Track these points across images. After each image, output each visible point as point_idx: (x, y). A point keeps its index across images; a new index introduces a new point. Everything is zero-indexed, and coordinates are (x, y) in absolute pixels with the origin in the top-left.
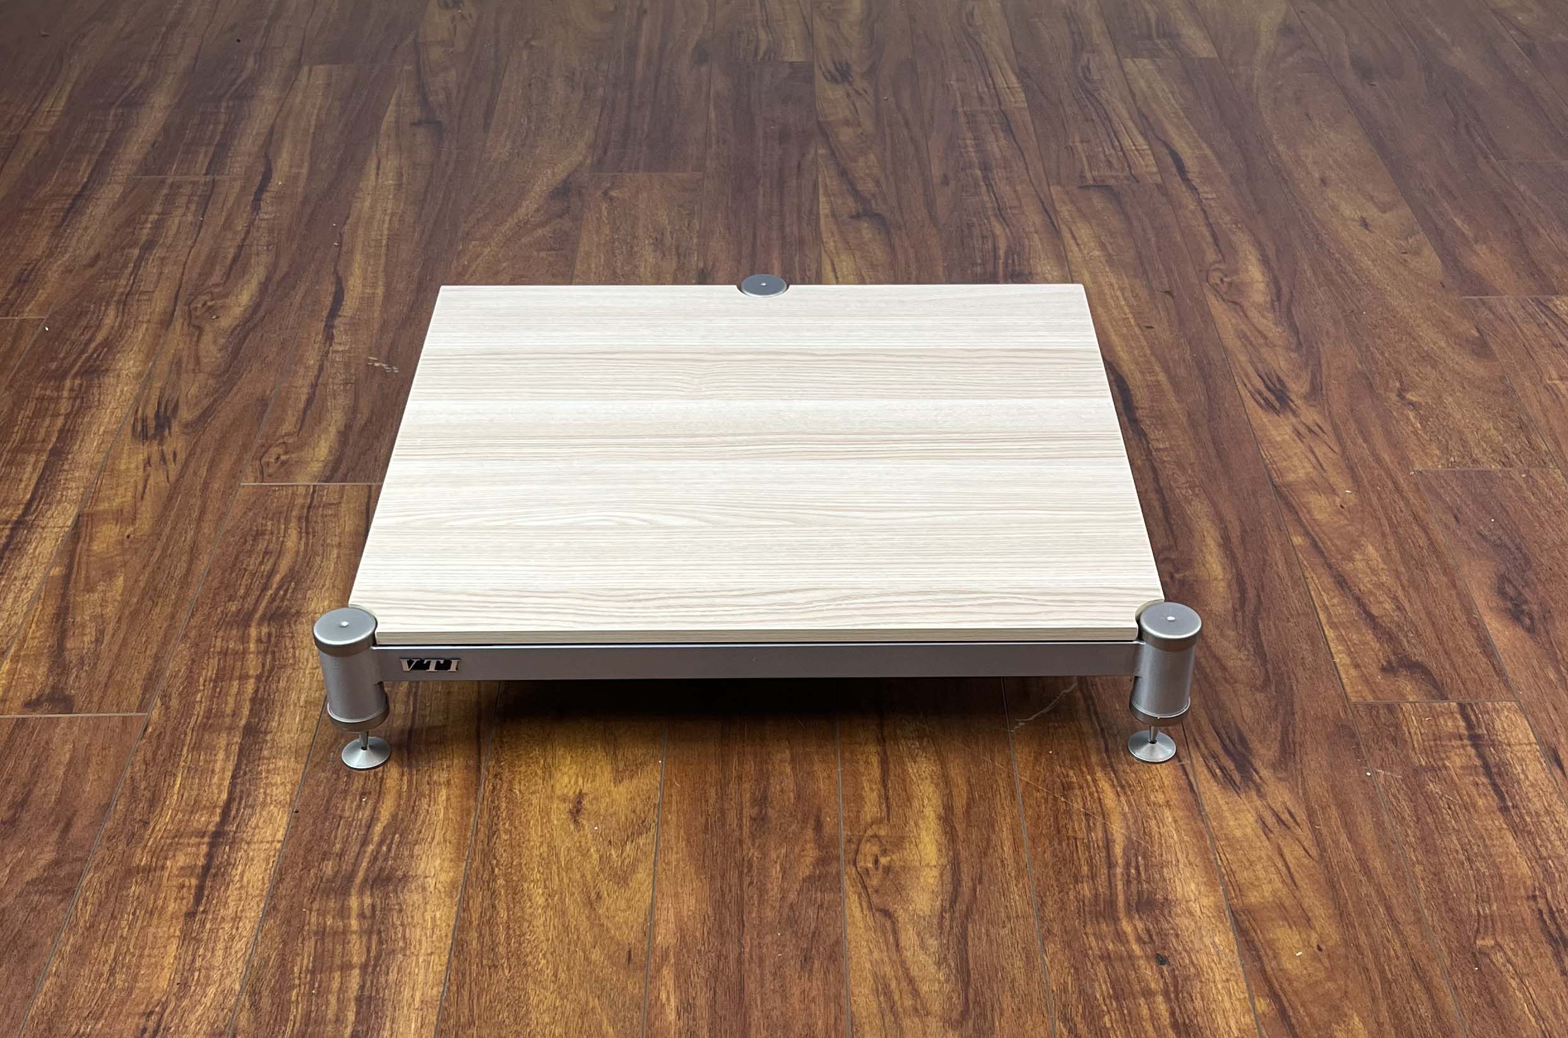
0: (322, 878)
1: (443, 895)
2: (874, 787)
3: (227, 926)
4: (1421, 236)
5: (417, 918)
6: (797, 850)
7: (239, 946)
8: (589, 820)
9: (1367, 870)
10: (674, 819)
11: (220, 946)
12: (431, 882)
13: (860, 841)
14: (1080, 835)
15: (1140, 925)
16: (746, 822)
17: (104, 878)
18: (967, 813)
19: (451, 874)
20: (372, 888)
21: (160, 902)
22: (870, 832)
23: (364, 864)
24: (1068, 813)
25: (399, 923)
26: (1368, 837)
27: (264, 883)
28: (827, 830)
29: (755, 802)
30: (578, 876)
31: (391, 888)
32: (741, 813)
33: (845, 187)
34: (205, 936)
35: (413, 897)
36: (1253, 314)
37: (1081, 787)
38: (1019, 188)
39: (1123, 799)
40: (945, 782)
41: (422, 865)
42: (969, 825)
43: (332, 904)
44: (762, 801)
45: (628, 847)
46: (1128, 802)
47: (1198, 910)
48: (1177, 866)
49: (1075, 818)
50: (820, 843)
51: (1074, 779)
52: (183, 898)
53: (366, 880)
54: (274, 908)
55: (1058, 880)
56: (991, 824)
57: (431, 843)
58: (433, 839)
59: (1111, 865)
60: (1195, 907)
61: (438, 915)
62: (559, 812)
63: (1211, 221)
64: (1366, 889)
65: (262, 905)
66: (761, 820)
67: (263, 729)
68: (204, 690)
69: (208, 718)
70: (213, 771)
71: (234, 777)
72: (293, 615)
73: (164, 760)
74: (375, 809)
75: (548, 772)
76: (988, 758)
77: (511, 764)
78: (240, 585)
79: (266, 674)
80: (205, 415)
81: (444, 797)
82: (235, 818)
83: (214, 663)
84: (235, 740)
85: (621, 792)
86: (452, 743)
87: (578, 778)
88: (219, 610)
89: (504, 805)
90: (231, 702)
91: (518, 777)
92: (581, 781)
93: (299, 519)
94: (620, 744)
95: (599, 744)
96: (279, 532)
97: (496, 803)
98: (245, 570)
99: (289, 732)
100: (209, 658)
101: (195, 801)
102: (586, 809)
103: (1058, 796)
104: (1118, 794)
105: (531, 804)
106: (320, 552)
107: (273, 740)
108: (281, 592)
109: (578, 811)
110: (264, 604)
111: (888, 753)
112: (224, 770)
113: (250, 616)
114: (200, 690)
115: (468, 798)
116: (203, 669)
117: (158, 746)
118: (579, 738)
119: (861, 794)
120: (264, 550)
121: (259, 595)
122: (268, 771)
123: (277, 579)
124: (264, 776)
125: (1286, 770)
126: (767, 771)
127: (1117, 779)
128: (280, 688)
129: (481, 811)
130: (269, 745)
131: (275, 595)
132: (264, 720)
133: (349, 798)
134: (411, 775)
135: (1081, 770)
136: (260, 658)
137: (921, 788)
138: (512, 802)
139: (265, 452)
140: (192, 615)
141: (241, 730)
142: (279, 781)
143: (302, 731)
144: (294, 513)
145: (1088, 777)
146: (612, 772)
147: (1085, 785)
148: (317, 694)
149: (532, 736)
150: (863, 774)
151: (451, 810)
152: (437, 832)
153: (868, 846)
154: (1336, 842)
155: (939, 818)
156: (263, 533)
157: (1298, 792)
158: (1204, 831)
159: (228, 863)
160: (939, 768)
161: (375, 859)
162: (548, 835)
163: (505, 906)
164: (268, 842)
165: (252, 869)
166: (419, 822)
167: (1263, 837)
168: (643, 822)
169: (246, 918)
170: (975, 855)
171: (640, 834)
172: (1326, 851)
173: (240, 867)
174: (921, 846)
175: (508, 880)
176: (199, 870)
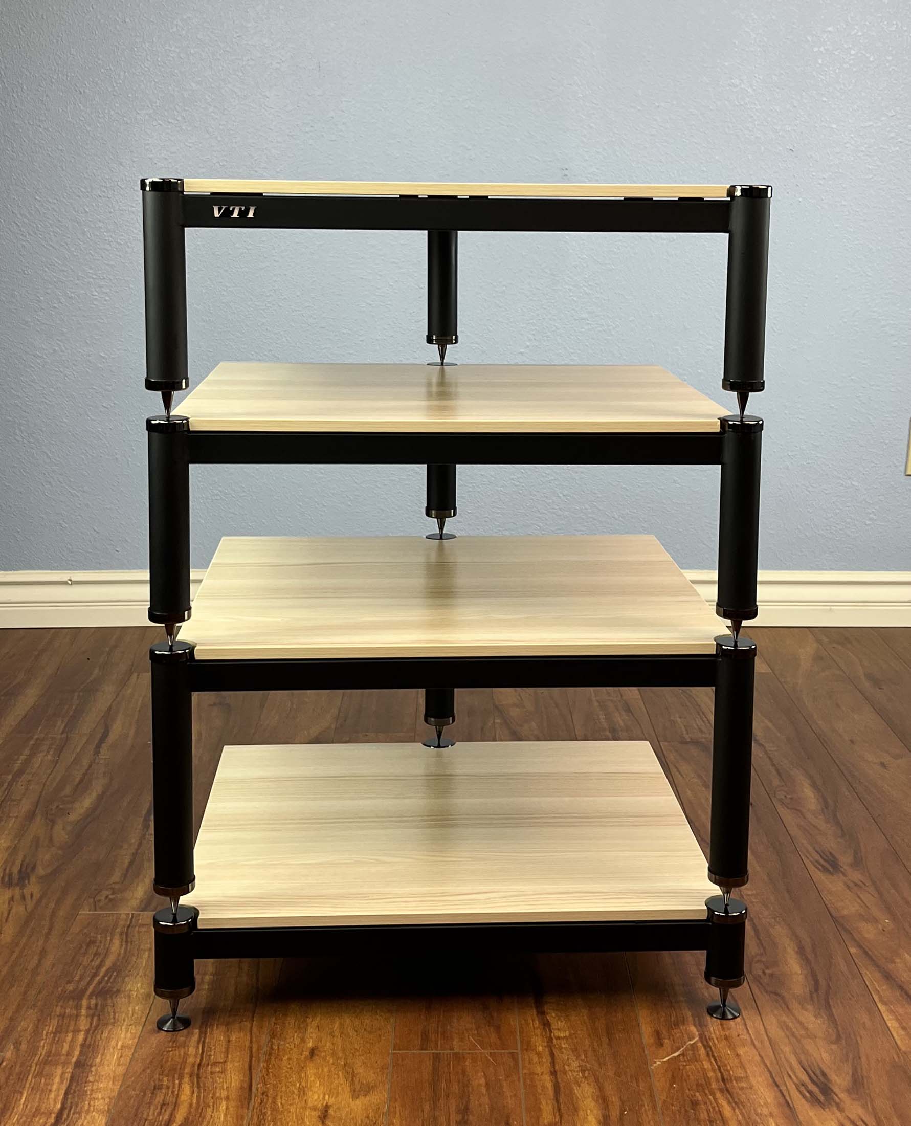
2: (550, 1102)
8: (333, 1122)
24: (697, 1119)
29: (458, 1111)
32: (449, 1119)
37: (705, 1103)
39: (737, 1111)
40: (603, 1100)
44: (465, 1110)
46: (742, 1114)
51: (700, 1098)
62: (311, 1117)
67: (89, 1063)
68: (46, 1039)
69: (48, 1057)
70: (50, 1091)
71: (66, 1094)
72: (115, 993)
73: (15, 1083)
74: (171, 1114)
75: (303, 1091)
76: (635, 1085)
77: (275, 1087)
78: (76, 974)
79: (93, 1029)
80: (55, 872)
81: (224, 1107)
82: (66, 1120)
83: (54, 1022)
84: (68, 1070)
85: (358, 1105)
86: (231, 1073)
87: (325, 1094)
88: (60, 989)
89: (269, 1112)
90: (66, 1046)
91: (280, 1094)
92: (327, 1097)
93: (121, 934)
94: (357, 1074)
95: (340, 1074)
96: (106, 941)
97: (264, 1111)
98: (81, 964)
99: (108, 1066)
100: (50, 1019)
101: (36, 1109)
102: (331, 1115)
103: (688, 1109)
104: (734, 1109)
105: (290, 1112)
106: (136, 954)
107: (97, 1070)
108: (106, 978)
109: (325, 1117)
110: (93, 985)
111: (559, 1080)
112: (58, 1090)
113: (83, 992)
114: (43, 1039)
115: (242, 1107)
116: (46, 1025)
117: (10, 1074)
118: (326, 1070)
119: (540, 1108)
120: (94, 952)
121: (90, 980)
122: (92, 1090)
123: (103, 970)
124: (89, 1092)
125: (857, 1094)
126: (468, 1091)
127: (732, 1097)
128: (103, 1038)
129: (252, 1116)
130: (93, 1073)
131: (102, 980)
132: (90, 1058)
133: (152, 1107)
134: (199, 1092)
135: (704, 1092)
136: (89, 1019)
137: (585, 1103)
138: (275, 1109)
139: (97, 894)
140: (39, 992)
141: (73, 1064)
142: (100, 1097)
143: (119, 1065)
144: (117, 931)
145: (711, 1097)
146: (351, 1091)
147: (708, 1101)
148: (130, 1042)
149: (291, 1068)
150: (541, 1094)
151: (229, 1116)
155: (600, 1123)
156: (94, 942)
157: (867, 1109)
160: (598, 1090)
166: (205, 1124)
168: (375, 1123)
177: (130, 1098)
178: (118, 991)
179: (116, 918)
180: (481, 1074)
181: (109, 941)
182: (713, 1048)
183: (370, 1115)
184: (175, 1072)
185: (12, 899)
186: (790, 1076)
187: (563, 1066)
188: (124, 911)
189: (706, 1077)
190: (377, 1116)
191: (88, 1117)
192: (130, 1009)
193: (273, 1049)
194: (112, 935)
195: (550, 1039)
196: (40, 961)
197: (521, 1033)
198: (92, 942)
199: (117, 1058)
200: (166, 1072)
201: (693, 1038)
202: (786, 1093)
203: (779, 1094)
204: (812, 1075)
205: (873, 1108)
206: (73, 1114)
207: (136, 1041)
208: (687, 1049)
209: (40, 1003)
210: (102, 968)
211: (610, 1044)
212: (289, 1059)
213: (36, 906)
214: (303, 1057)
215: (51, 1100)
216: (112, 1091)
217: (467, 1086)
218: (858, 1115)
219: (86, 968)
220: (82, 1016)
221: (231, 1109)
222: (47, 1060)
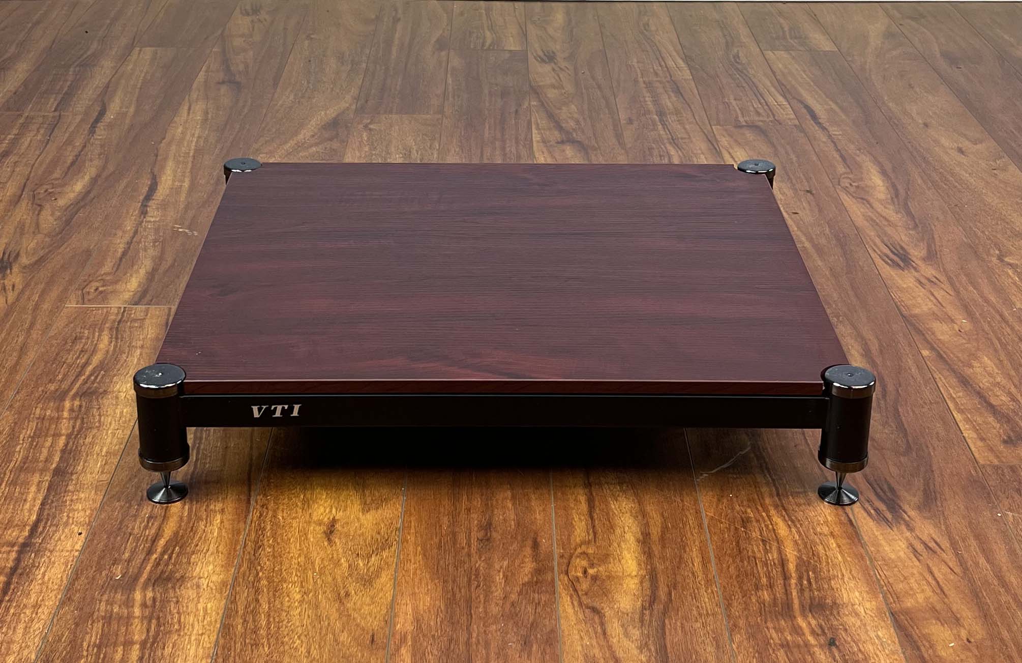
0: (111, 578)
1: (214, 591)
2: (582, 518)
3: (28, 612)
4: (1006, 159)
5: (191, 606)
6: (517, 562)
7: (37, 626)
8: (340, 539)
9: (1004, 584)
10: (413, 539)
11: (21, 626)
12: (204, 582)
13: (571, 557)
14: (758, 555)
15: (813, 622)
16: (474, 542)
18: (662, 539)
19: (222, 576)
20: (154, 585)
22: (579, 550)
23: (148, 568)
24: (749, 539)
25: (175, 611)
26: (1004, 560)
27: (62, 580)
28: (543, 548)
29: (480, 527)
30: (330, 579)
31: (170, 585)
32: (469, 536)
33: (552, 125)
34: (8, 619)
35: (188, 592)
36: (877, 206)
37: (758, 521)
38: (687, 127)
39: (793, 530)
40: (642, 516)
41: (197, 568)
42: (664, 547)
43: (119, 596)
44: (488, 527)
45: (373, 559)
46: (799, 532)
47: (863, 611)
48: (843, 579)
49: (754, 543)
50: (536, 557)
51: (752, 515)
53: (149, 579)
54: (69, 599)
55: (741, 587)
56: (683, 547)
57: (205, 553)
58: (208, 550)
59: (785, 577)
60: (860, 609)
61: (209, 606)
62: (315, 533)
63: (839, 148)
64: (1005, 598)
65: (59, 597)
66: (486, 540)
67: (70, 471)
68: (23, 444)
69: (25, 463)
70: (25, 500)
71: (43, 504)
72: (101, 394)
74: (159, 529)
75: (307, 504)
78: (59, 372)
79: (75, 433)
80: (41, 261)
81: (219, 521)
82: (41, 533)
83: (33, 425)
84: (46, 478)
85: (368, 520)
87: (331, 508)
88: (40, 389)
89: (269, 527)
90: (45, 452)
91: (281, 507)
92: (334, 510)
93: (111, 329)
94: (368, 485)
95: (350, 485)
96: (93, 337)
97: (262, 525)
98: (64, 363)
99: (91, 473)
100: (29, 421)
101: (9, 521)
102: (338, 530)
103: (739, 527)
104: (789, 527)
105: (292, 527)
106: (127, 351)
107: (78, 479)
108: (93, 378)
109: (331, 532)
110: (77, 385)
111: (594, 494)
112: (34, 499)
113: (65, 393)
114: (20, 444)
115: (239, 522)
116: (23, 429)
118: (334, 480)
119: (572, 523)
120: (80, 349)
121: (74, 379)
122: (72, 500)
123: (90, 368)
124: (67, 504)
125: (929, 512)
126: (492, 505)
127: (788, 516)
128: (86, 443)
129: (249, 532)
130: (74, 482)
131: (88, 380)
132: (71, 465)
133: (139, 520)
135: (757, 509)
136: (71, 422)
137: (622, 519)
138: (275, 525)
139: (87, 285)
140: (18, 392)
141: (51, 472)
142: (80, 508)
143: (102, 472)
144: (107, 325)
145: (764, 514)
146: (361, 504)
147: (761, 520)
148: (117, 447)
149: (295, 478)
150: (573, 509)
151: (224, 530)
152: (212, 545)
153: (578, 560)
154: (977, 564)
155: (638, 541)
156: (81, 338)
157: (940, 527)
158: (864, 555)
159: (33, 566)
160: (637, 505)
161: (158, 564)
162: (305, 549)
163: (266, 599)
164: (67, 551)
165: (52, 571)
166: (197, 538)
167: (914, 559)
168: (386, 540)
169: (45, 605)
170: (670, 567)
171: (383, 549)
172: (968, 570)
173: (43, 568)
174: (623, 561)
175: (270, 580)
176: (7, 570)
177: (113, 510)
178: (105, 392)
179: (107, 312)
181: (96, 337)
182: (767, 460)
183: (382, 531)
188: (115, 304)
190: (389, 531)
191: (66, 530)
192: (118, 411)
194: (101, 331)
196: (20, 357)
198: (78, 338)
199: (101, 465)
201: (745, 448)
204: (878, 490)
205: (947, 527)
206: (50, 527)
207: (122, 446)
208: (737, 460)
209: (18, 404)
210: (89, 366)
215: (26, 511)
216: (94, 501)
217: (491, 499)
218: (930, 535)
219: (71, 366)
220: (63, 419)
221: (226, 523)
222: (23, 467)
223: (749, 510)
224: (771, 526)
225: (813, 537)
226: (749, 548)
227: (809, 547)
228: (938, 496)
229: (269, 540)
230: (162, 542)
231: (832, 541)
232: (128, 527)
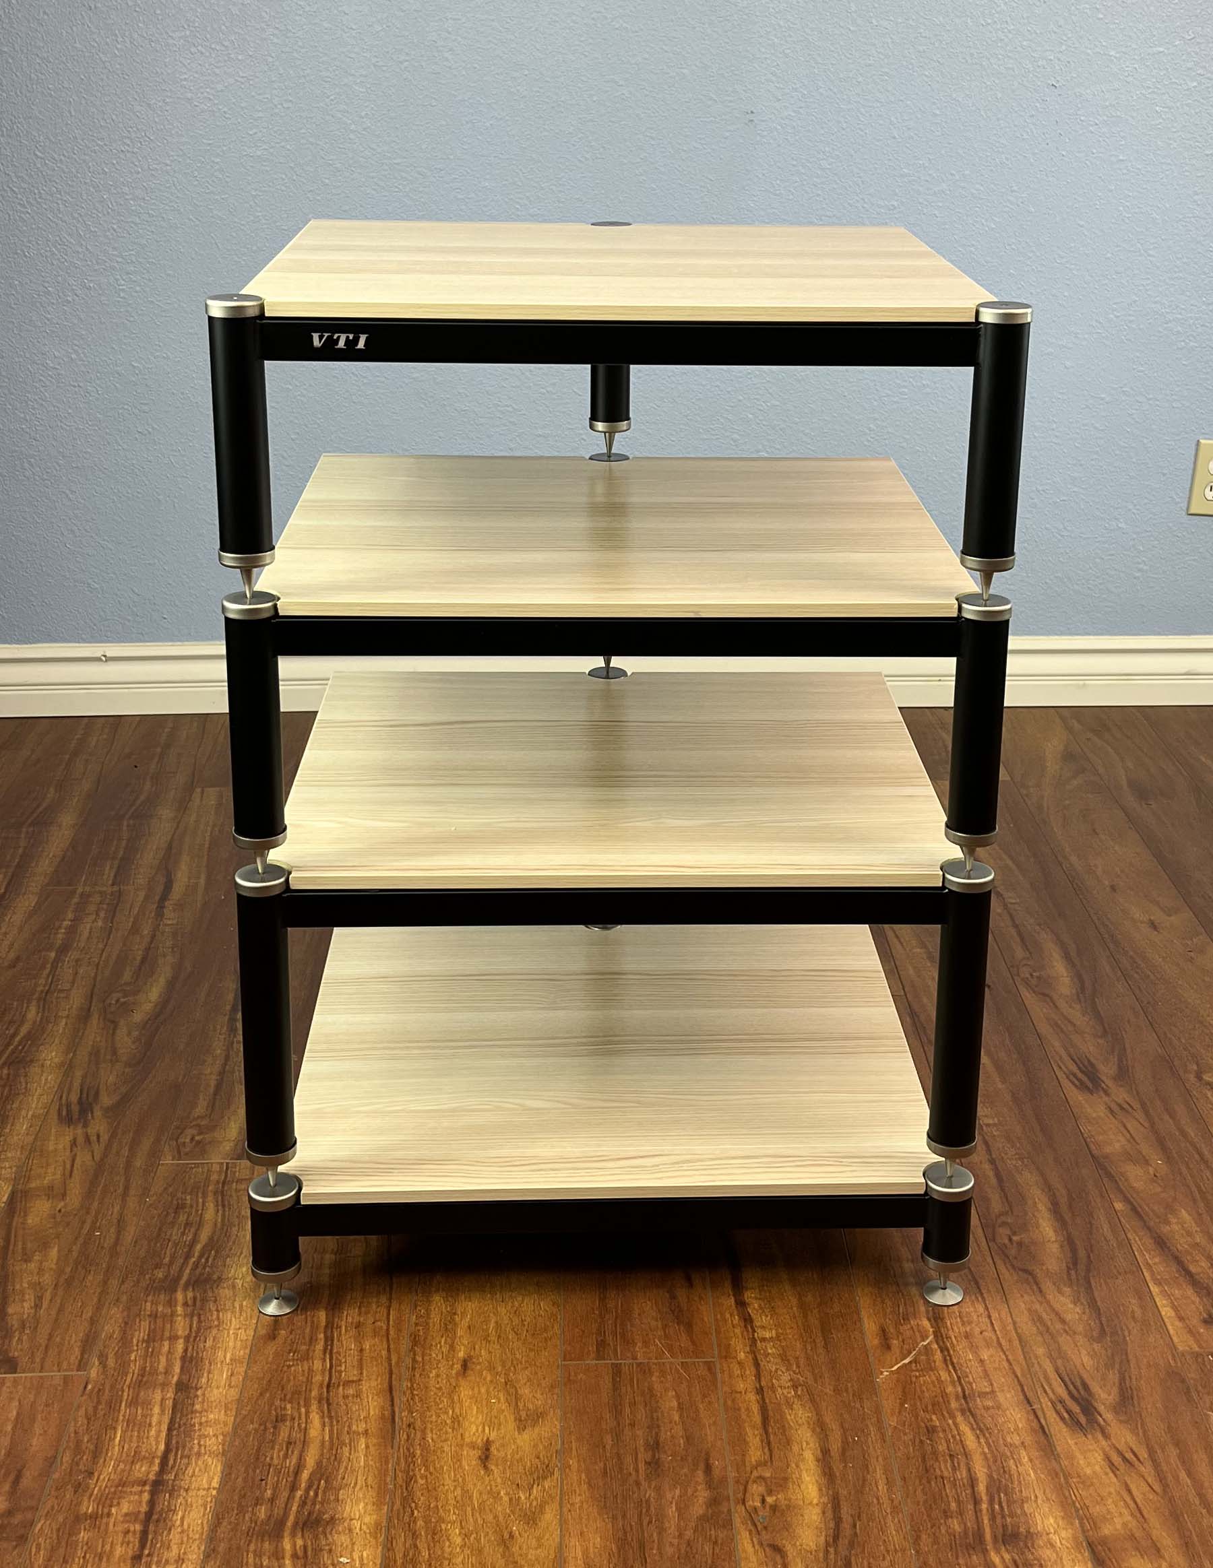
0: (256, 1523)
1: (368, 1536)
5: (346, 1557)
6: (690, 1491)
8: (497, 1465)
10: (576, 1464)
12: (356, 1524)
13: (747, 1482)
14: (946, 1474)
15: (1007, 1557)
16: (642, 1466)
17: (55, 1527)
18: (843, 1455)
19: (375, 1517)
20: (303, 1531)
21: (107, 1547)
22: (755, 1474)
23: (294, 1508)
24: (935, 1453)
27: (203, 1528)
28: (716, 1472)
29: (647, 1446)
30: (491, 1517)
31: (321, 1529)
32: (636, 1459)
35: (341, 1538)
36: (1062, 1004)
37: (944, 1431)
39: (982, 1440)
40: (820, 1428)
41: (348, 1508)
42: (846, 1466)
43: (266, 1545)
44: (655, 1446)
45: (535, 1490)
46: (988, 1443)
47: (1058, 1541)
48: (1036, 1501)
49: (941, 1459)
50: (710, 1485)
51: (937, 1423)
52: (128, 1543)
53: (296, 1524)
54: (214, 1550)
55: (929, 1516)
56: (866, 1467)
57: (354, 1488)
58: (356, 1483)
59: (976, 1502)
60: (1055, 1539)
61: (365, 1554)
62: (470, 1459)
63: (1017, 923)
65: (203, 1548)
66: (654, 1465)
67: (194, 1384)
68: (137, 1351)
69: (143, 1376)
70: (150, 1425)
71: (170, 1430)
72: (215, 1281)
73: (105, 1415)
74: (300, 1458)
75: (457, 1421)
76: (858, 1405)
77: (422, 1415)
78: (165, 1253)
79: (194, 1334)
80: (124, 1101)
81: (363, 1446)
82: (173, 1467)
83: (145, 1325)
84: (169, 1395)
85: (525, 1440)
86: (368, 1397)
87: (484, 1425)
88: (147, 1277)
89: (418, 1452)
90: (163, 1360)
91: (429, 1426)
92: (487, 1428)
93: (215, 1193)
94: (521, 1396)
95: (501, 1395)
96: (197, 1205)
97: (412, 1450)
98: (169, 1240)
99: (218, 1388)
100: (140, 1321)
101: (135, 1452)
102: (494, 1455)
103: (924, 1439)
104: (977, 1437)
105: (443, 1451)
106: (236, 1224)
107: (204, 1395)
108: (203, 1260)
109: (487, 1457)
110: (188, 1271)
111: (767, 1401)
112: (159, 1423)
113: (176, 1281)
114: (134, 1350)
116: (135, 1331)
117: (99, 1402)
118: (483, 1390)
119: (745, 1440)
120: (185, 1222)
121: (183, 1264)
122: (201, 1424)
123: (199, 1247)
124: (197, 1428)
125: (1126, 1414)
126: (658, 1418)
127: (975, 1421)
128: (207, 1347)
129: (398, 1458)
130: (199, 1399)
131: (198, 1263)
132: (194, 1377)
133: (276, 1447)
134: (331, 1426)
135: (942, 1414)
136: (187, 1320)
137: (799, 1432)
138: (424, 1447)
139: (180, 1135)
140: (122, 1281)
141: (174, 1386)
142: (211, 1433)
143: (230, 1387)
145: (950, 1421)
146: (515, 1421)
147: (946, 1427)
148: (242, 1352)
149: (440, 1389)
150: (745, 1421)
151: (370, 1457)
152: (359, 1478)
153: (755, 1486)
154: (1177, 1478)
155: (818, 1460)
156: (183, 1206)
157: (1138, 1434)
158: (1058, 1469)
159: (170, 1510)
160: (814, 1413)
161: (303, 1503)
162: (460, 1480)
163: (426, 1545)
164: (204, 1489)
165: (191, 1514)
166: (341, 1471)
167: (1111, 1475)
168: (548, 1466)
169: (188, 1559)
170: (853, 1492)
171: (545, 1478)
172: (1168, 1485)
173: (180, 1513)
174: (803, 1487)
175: (427, 1521)
176: (142, 1516)
177: (248, 1435)
178: (219, 1279)
179: (207, 1170)
180: (671, 1393)
181: (200, 1205)
182: (952, 1352)
183: (541, 1456)
184: (299, 1396)
185: (74, 1143)
186: (1045, 1392)
187: (771, 1380)
188: (216, 1160)
189: (944, 1394)
190: (549, 1455)
191: (200, 1463)
192: (237, 1305)
193: (417, 1362)
194: (205, 1196)
195: (754, 1341)
196: (118, 1234)
197: (718, 1332)
198: (180, 1207)
199: (227, 1376)
200: (288, 1397)
201: (927, 1337)
202: (1040, 1414)
203: (1032, 1417)
204: (1071, 1387)
205: (1145, 1432)
206: (181, 1457)
207: (248, 1351)
208: (919, 1353)
209: (124, 1297)
210: (197, 1244)
211: (826, 1347)
212: (438, 1376)
213: (105, 1156)
214: (454, 1372)
215: (152, 1439)
216: (225, 1424)
217: (656, 1411)
218: (1126, 1443)
219: (177, 1244)
220: (178, 1316)
221: (372, 1449)
222: (141, 1381)
223: (934, 1417)
224: (958, 1437)
225: (1002, 1448)
226: (936, 1465)
227: (999, 1462)
228: (1135, 1393)
229: (420, 1470)
230: (305, 1475)
231: (1023, 1453)
232: (266, 1457)
